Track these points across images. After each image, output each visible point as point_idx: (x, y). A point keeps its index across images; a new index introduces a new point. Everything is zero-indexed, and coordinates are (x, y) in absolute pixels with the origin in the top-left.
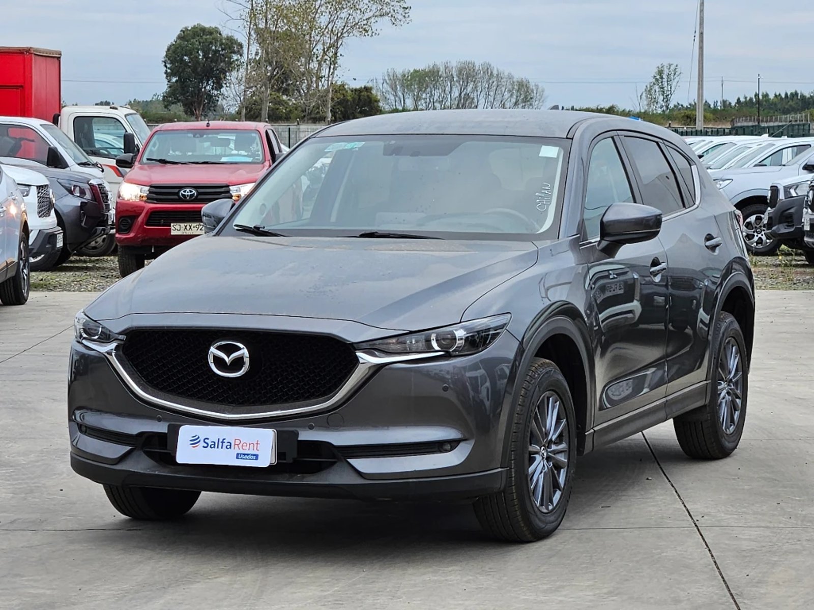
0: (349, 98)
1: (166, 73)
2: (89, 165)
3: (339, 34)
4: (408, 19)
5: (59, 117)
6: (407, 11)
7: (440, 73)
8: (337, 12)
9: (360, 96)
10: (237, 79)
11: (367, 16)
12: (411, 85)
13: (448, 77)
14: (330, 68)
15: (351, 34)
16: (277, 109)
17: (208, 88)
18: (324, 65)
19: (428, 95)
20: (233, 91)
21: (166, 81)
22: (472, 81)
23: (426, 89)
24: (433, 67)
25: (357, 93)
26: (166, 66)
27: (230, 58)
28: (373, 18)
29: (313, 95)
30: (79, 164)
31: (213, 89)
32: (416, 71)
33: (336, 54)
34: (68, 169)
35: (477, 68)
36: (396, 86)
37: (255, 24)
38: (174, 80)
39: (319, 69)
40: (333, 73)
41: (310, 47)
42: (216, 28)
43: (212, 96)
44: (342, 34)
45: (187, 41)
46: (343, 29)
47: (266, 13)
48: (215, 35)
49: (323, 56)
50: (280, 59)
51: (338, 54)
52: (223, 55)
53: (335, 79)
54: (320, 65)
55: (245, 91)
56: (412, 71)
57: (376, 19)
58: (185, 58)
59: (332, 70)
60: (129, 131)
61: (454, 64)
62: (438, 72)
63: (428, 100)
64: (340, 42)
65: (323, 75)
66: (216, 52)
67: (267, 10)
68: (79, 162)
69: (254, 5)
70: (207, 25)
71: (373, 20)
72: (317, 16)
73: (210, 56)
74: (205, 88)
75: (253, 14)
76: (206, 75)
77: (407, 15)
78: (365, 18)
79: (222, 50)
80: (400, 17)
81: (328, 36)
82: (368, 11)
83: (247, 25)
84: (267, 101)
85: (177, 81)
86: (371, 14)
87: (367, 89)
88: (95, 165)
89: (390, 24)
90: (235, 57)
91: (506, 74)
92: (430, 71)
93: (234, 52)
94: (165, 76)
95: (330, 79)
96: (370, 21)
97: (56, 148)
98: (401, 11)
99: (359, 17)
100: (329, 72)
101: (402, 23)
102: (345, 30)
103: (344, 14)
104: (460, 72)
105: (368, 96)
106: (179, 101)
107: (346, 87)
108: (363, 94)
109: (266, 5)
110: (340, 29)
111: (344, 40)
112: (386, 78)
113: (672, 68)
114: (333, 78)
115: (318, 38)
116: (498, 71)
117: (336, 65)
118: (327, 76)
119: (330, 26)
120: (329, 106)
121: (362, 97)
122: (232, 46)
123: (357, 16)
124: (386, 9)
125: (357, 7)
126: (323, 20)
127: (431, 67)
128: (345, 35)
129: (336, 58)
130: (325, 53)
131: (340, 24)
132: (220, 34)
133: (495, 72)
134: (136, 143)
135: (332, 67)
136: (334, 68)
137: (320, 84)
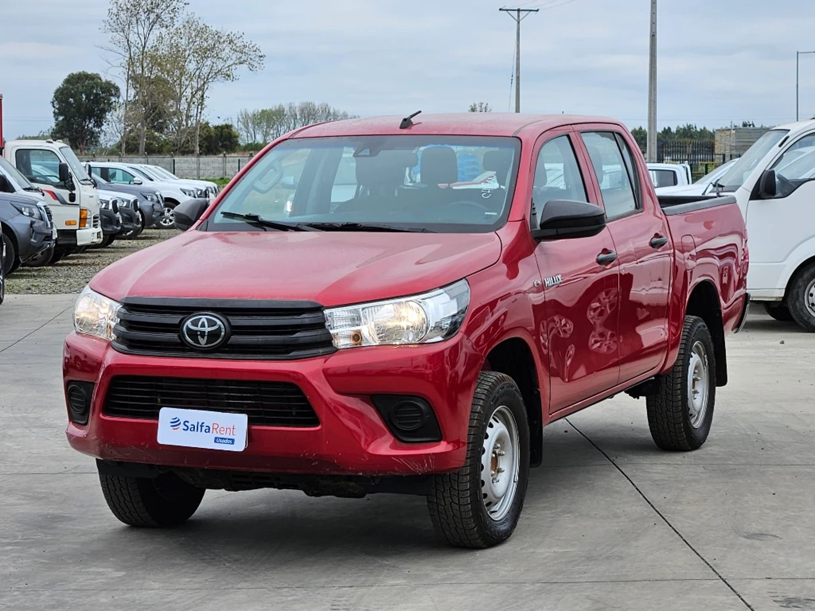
0: (213, 134)
1: (54, 112)
2: (32, 190)
3: (205, 80)
4: (262, 66)
6: (262, 58)
7: (285, 112)
8: (203, 60)
9: (221, 132)
10: (118, 118)
11: (229, 62)
12: (261, 122)
13: (292, 116)
14: (198, 108)
15: (216, 79)
16: (151, 144)
17: (90, 125)
18: (193, 106)
19: (275, 131)
20: (115, 128)
21: (53, 120)
22: (312, 118)
23: (273, 126)
24: (279, 107)
25: (220, 130)
26: (54, 107)
27: (109, 100)
28: (233, 66)
29: (184, 130)
31: (94, 126)
32: (263, 111)
33: (203, 96)
35: (317, 108)
36: (248, 124)
37: (133, 71)
38: (61, 118)
39: (188, 110)
40: (200, 113)
41: (180, 90)
42: (97, 74)
43: (93, 133)
44: (207, 79)
45: (73, 85)
46: (208, 75)
47: (142, 61)
48: (95, 80)
49: (192, 98)
50: (155, 101)
51: (205, 96)
52: (103, 98)
53: (202, 118)
54: (189, 106)
55: (125, 129)
56: (260, 111)
57: (237, 66)
58: (71, 99)
59: (199, 111)
61: (297, 104)
62: (284, 111)
63: (275, 135)
64: (206, 87)
65: (192, 114)
66: (97, 94)
67: (143, 59)
69: (132, 55)
70: (89, 72)
71: (233, 67)
72: (186, 63)
73: (92, 98)
74: (88, 126)
75: (131, 62)
76: (88, 115)
77: (261, 62)
78: (226, 66)
79: (102, 93)
80: (256, 64)
81: (196, 80)
82: (229, 59)
83: (126, 71)
84: (143, 137)
85: (63, 119)
86: (231, 62)
87: (228, 127)
89: (248, 70)
90: (113, 99)
91: (341, 112)
92: (277, 111)
93: (112, 95)
94: (53, 115)
95: (198, 118)
96: (230, 68)
98: (257, 59)
99: (222, 65)
100: (197, 111)
101: (257, 69)
102: (210, 76)
103: (209, 62)
104: (302, 111)
105: (229, 133)
106: (65, 137)
107: (210, 125)
108: (224, 130)
109: (143, 55)
110: (206, 75)
111: (210, 84)
112: (240, 117)
113: (484, 106)
114: (200, 117)
115: (187, 83)
116: (334, 109)
117: (203, 106)
118: (195, 115)
119: (197, 73)
120: (198, 141)
121: (224, 133)
122: (110, 89)
123: (220, 64)
124: (244, 58)
125: (220, 56)
126: (191, 67)
127: (278, 107)
128: (210, 80)
129: (203, 100)
130: (193, 96)
131: (205, 70)
132: (100, 79)
133: (332, 111)
135: (200, 107)
136: (201, 109)
137: (189, 122)
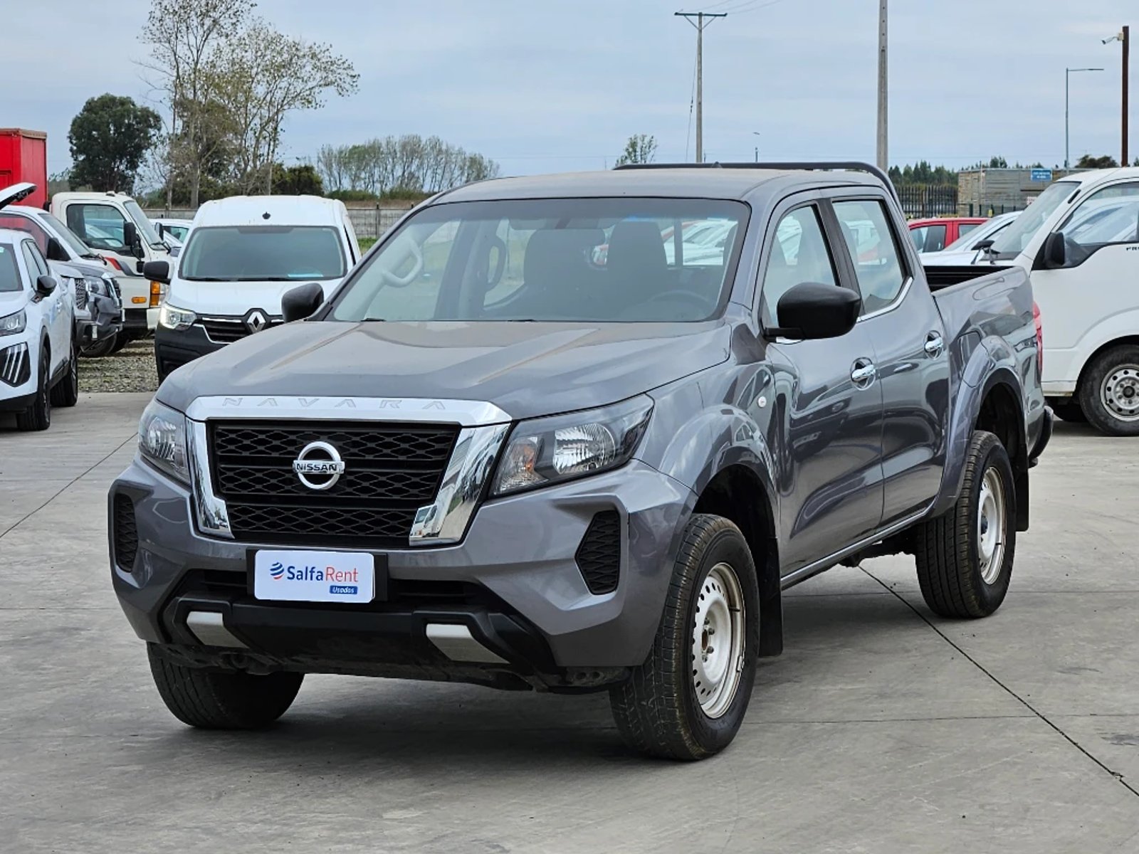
0: (287, 179)
1: (71, 150)
2: (91, 257)
3: (279, 107)
4: (355, 88)
5: (50, 206)
6: (355, 80)
7: (381, 149)
8: (276, 81)
9: (299, 176)
10: (162, 157)
11: (310, 85)
12: (350, 162)
13: (390, 153)
14: (269, 145)
15: (293, 106)
16: (205, 192)
17: (122, 167)
18: (263, 142)
19: (367, 175)
20: (158, 171)
21: (72, 160)
22: (417, 157)
23: (365, 168)
24: (374, 142)
25: (297, 173)
26: (71, 143)
27: (146, 133)
28: (317, 88)
29: (251, 174)
30: (82, 256)
31: (127, 169)
32: (355, 148)
33: (276, 129)
34: (70, 261)
35: (423, 143)
36: (331, 164)
37: (182, 95)
38: (81, 158)
39: (257, 147)
40: (273, 151)
41: (246, 122)
42: (128, 98)
43: (126, 177)
44: (282, 106)
45: (96, 114)
46: (283, 101)
47: (194, 82)
48: (126, 107)
49: (260, 132)
50: (212, 134)
51: (279, 129)
52: (138, 130)
53: (275, 158)
54: (258, 140)
55: (171, 172)
56: (351, 147)
57: (321, 89)
58: (94, 133)
59: (272, 148)
60: (129, 220)
61: (397, 138)
62: (379, 148)
63: (367, 180)
64: (280, 116)
65: (261, 153)
66: (130, 125)
67: (195, 78)
68: (82, 254)
69: (181, 74)
71: (317, 90)
72: (254, 85)
73: (123, 130)
74: (118, 167)
75: (179, 83)
76: (119, 153)
77: (355, 84)
78: (307, 88)
79: (137, 123)
80: (347, 86)
81: (266, 108)
82: (311, 79)
83: (172, 95)
84: (197, 185)
85: (84, 159)
86: (314, 83)
87: (308, 169)
88: (97, 257)
89: (337, 94)
90: (152, 132)
91: (457, 149)
92: (370, 147)
93: (151, 127)
94: (70, 154)
95: (270, 157)
96: (313, 91)
97: (57, 239)
98: (348, 80)
99: (301, 87)
100: (269, 149)
101: (349, 93)
102: (285, 102)
103: (284, 84)
104: (404, 146)
105: (309, 176)
106: (88, 183)
107: (284, 167)
108: (303, 174)
109: (195, 73)
110: (280, 101)
111: (285, 112)
112: (321, 156)
113: (647, 140)
114: (273, 156)
115: (255, 111)
116: (447, 146)
117: (277, 142)
118: (266, 154)
119: (268, 98)
120: (269, 188)
121: (302, 179)
122: (149, 119)
123: (299, 86)
124: (331, 78)
125: (298, 75)
126: (260, 90)
127: (372, 142)
128: (286, 107)
129: (276, 133)
130: (263, 128)
131: (279, 95)
132: (133, 105)
133: (444, 148)
134: (137, 233)
135: (272, 143)
136: (274, 145)
137: (258, 163)
